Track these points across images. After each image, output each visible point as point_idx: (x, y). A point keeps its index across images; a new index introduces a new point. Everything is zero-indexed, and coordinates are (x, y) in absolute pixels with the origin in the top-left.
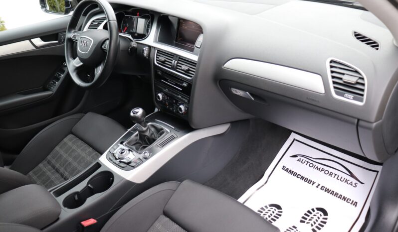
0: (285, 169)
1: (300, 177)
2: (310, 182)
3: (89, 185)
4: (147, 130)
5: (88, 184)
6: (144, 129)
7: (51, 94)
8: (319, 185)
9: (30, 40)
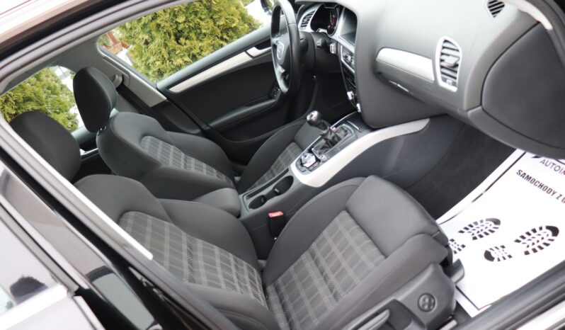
0: (522, 173)
1: (539, 185)
2: (549, 191)
3: (276, 190)
4: (328, 133)
5: (274, 188)
6: (325, 132)
7: (275, 102)
8: (561, 195)
9: (245, 51)
